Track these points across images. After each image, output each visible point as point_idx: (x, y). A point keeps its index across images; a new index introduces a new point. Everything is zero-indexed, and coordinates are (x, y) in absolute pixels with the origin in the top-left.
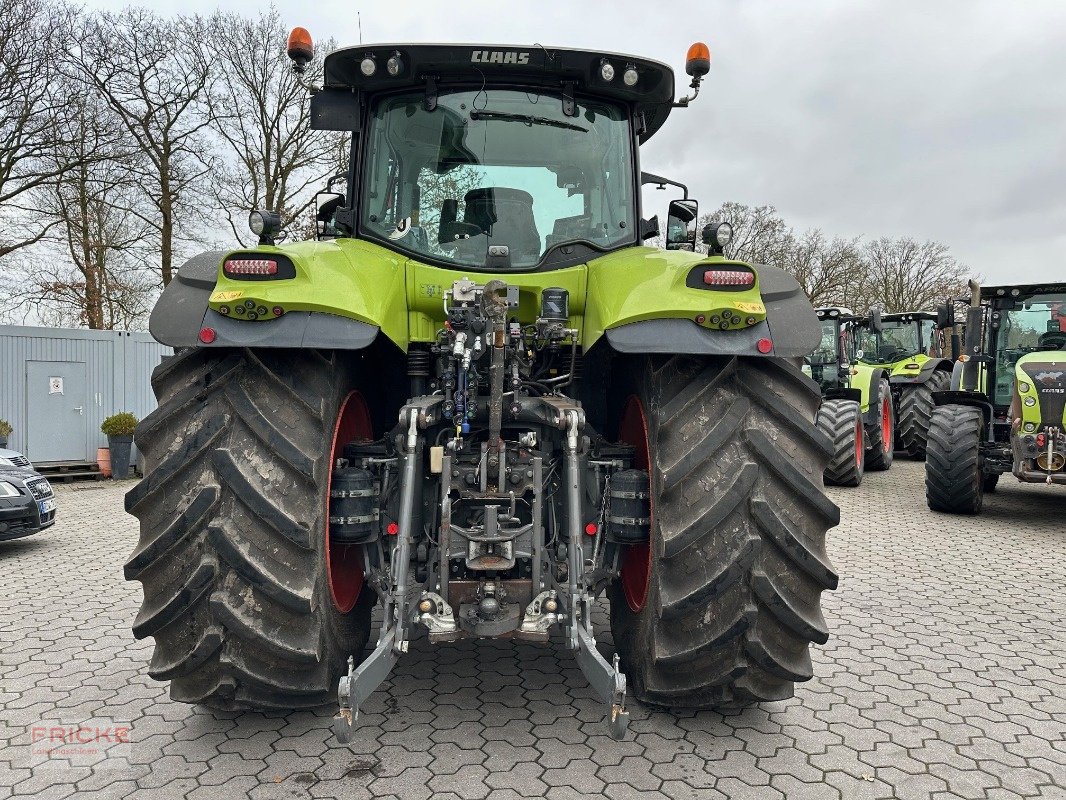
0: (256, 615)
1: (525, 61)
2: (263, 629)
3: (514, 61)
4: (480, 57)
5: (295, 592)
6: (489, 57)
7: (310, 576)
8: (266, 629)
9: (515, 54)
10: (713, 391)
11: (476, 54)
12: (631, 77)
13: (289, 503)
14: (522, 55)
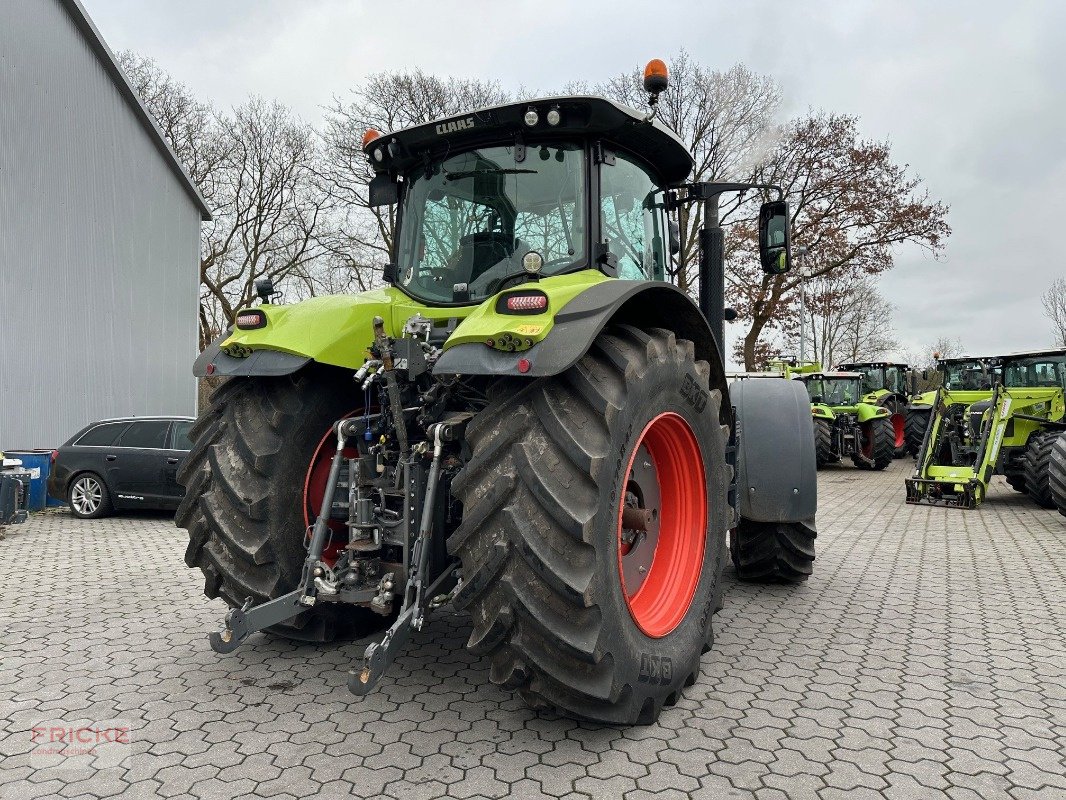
0: (231, 561)
1: (472, 125)
2: (235, 572)
3: (465, 127)
4: (441, 130)
5: (244, 548)
6: (447, 129)
7: (261, 539)
8: (236, 572)
9: (463, 121)
10: (513, 406)
11: (438, 127)
12: (554, 117)
13: (244, 486)
14: (468, 120)
